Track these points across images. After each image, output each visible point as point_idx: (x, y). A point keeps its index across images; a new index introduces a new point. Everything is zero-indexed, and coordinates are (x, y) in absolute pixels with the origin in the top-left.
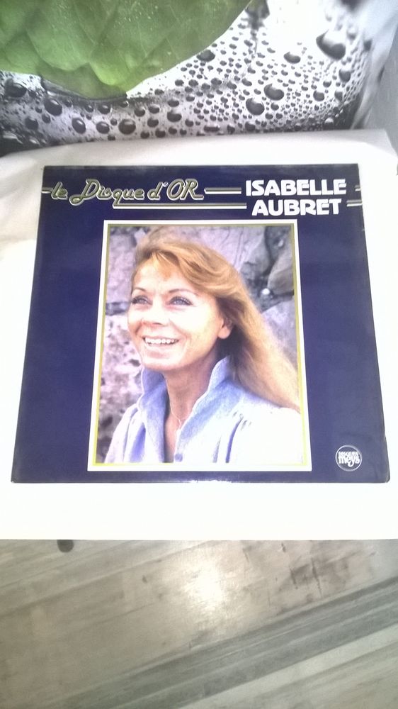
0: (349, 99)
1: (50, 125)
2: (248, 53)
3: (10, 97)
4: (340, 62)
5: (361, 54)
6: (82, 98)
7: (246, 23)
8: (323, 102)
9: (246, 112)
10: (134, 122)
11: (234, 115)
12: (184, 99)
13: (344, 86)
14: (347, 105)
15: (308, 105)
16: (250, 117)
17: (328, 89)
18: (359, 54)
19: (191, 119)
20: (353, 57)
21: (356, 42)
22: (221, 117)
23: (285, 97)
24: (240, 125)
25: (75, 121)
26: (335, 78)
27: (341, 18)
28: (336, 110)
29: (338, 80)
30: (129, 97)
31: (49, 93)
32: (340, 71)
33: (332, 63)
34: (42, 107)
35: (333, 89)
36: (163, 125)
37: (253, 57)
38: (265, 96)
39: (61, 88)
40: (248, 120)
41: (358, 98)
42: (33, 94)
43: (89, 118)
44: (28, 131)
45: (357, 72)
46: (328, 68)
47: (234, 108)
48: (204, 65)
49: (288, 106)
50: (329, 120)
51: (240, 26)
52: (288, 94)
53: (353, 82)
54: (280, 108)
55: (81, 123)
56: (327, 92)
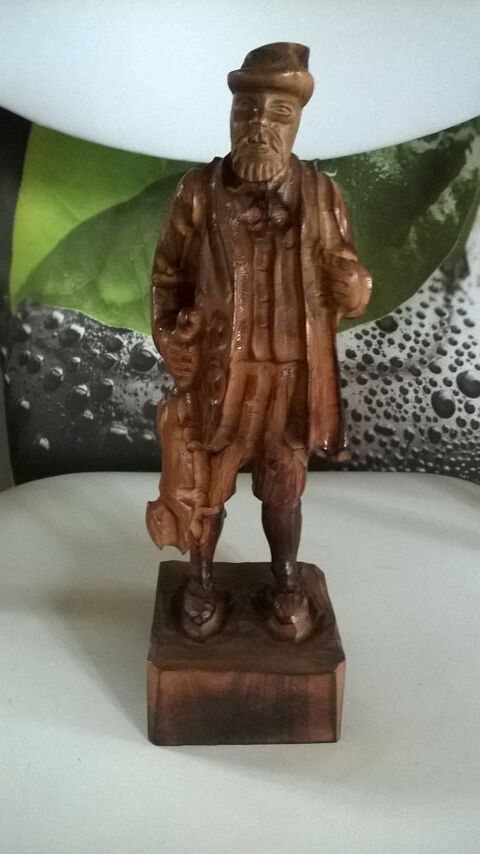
2: (438, 325)
3: (133, 370)
7: (438, 285)
9: (431, 413)
11: (414, 414)
12: (354, 379)
16: (436, 420)
19: (360, 411)
22: (398, 415)
24: (421, 432)
37: (445, 332)
38: (457, 390)
44: (145, 421)
47: (416, 404)
48: (382, 335)
51: (433, 289)
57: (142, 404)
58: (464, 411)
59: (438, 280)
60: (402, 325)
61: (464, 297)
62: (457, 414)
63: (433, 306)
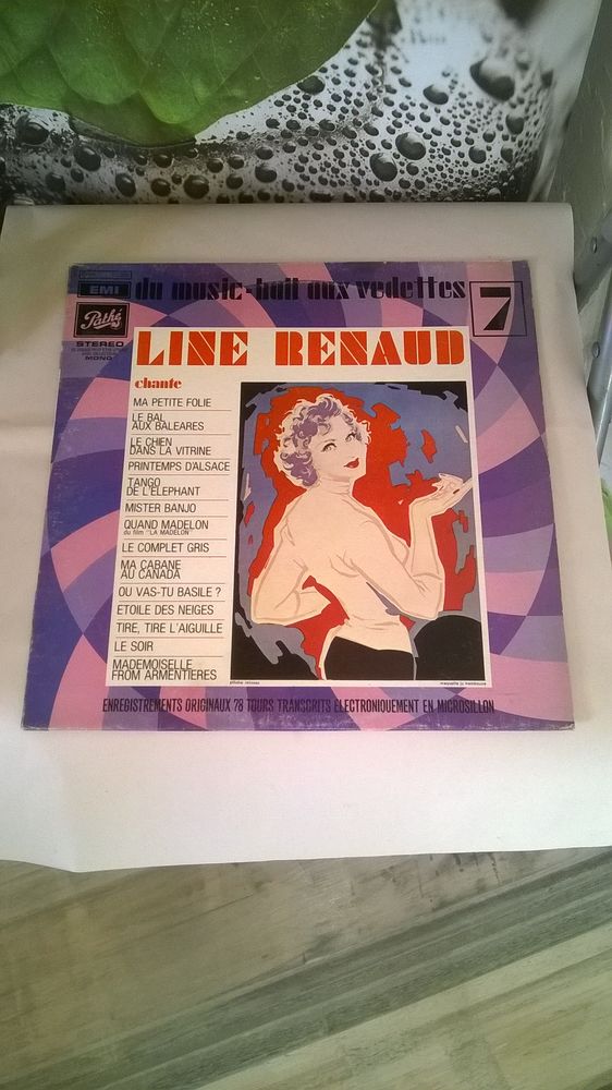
0: (522, 160)
1: (82, 184)
3: (23, 144)
4: (506, 104)
5: (538, 92)
6: (128, 144)
7: (367, 39)
8: (483, 165)
9: (371, 175)
10: (206, 180)
11: (353, 178)
12: (280, 148)
13: (514, 140)
14: (521, 168)
15: (462, 168)
16: (377, 184)
17: (490, 144)
18: (535, 93)
19: (290, 181)
20: (527, 97)
21: (529, 74)
22: (335, 180)
23: (428, 154)
24: (363, 195)
25: (119, 178)
26: (500, 128)
27: (506, 38)
28: (503, 176)
29: (506, 131)
30: (198, 143)
31: (81, 137)
32: (507, 117)
33: (495, 105)
34: (71, 158)
35: (498, 145)
36: (250, 187)
38: (398, 152)
39: (99, 131)
40: (373, 187)
41: (536, 158)
42: (57, 139)
43: (141, 173)
44: (52, 194)
45: (532, 120)
46: (490, 113)
47: (353, 168)
48: (308, 98)
49: (432, 170)
50: (494, 191)
51: (359, 43)
52: (432, 151)
53: (527, 134)
54: (421, 172)
55: (129, 181)
56: (489, 149)
57: (43, 177)
58: (406, 172)
59: (367, 34)
60: (329, 84)
61: (397, 54)
62: (399, 176)
63: (363, 62)
